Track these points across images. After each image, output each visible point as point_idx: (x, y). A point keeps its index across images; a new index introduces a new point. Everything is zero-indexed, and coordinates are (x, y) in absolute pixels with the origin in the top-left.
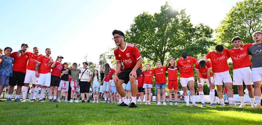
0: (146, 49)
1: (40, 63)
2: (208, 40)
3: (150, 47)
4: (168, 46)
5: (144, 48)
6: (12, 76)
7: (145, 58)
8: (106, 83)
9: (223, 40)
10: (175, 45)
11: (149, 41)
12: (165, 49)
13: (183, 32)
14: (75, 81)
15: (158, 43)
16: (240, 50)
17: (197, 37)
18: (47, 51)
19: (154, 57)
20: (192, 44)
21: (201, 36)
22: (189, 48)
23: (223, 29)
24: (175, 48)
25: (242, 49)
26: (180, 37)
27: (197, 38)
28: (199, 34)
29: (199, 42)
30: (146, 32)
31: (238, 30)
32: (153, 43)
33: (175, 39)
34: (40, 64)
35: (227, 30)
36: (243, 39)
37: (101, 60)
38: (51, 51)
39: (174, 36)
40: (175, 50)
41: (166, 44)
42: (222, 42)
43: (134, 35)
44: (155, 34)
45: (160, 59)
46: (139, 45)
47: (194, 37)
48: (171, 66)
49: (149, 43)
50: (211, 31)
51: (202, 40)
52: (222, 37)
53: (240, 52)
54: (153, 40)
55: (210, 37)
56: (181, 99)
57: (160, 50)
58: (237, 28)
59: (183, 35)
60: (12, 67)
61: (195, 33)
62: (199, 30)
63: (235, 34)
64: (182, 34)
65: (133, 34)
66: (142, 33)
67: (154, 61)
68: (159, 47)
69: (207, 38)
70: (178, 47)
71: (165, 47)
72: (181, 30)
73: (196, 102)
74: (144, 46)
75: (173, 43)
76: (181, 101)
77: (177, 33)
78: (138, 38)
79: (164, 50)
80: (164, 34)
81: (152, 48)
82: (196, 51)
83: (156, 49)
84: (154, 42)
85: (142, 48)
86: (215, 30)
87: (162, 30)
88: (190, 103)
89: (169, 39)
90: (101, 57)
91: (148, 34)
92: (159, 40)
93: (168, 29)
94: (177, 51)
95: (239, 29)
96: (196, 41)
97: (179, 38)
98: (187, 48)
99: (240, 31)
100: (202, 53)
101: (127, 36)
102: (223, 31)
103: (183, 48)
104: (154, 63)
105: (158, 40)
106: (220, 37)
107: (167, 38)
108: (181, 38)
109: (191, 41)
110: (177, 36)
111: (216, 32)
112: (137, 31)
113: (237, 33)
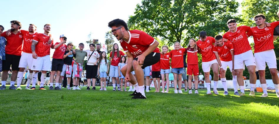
0: (161, 26)
1: (38, 42)
2: (233, 15)
3: (165, 24)
4: (186, 22)
5: (157, 25)
6: (5, 59)
7: (158, 36)
8: (114, 68)
9: (251, 16)
10: (194, 21)
11: (163, 16)
12: (182, 25)
13: (203, 6)
14: (79, 65)
15: (174, 19)
16: (265, 30)
17: (220, 11)
18: (45, 27)
19: (169, 35)
20: (214, 19)
21: (224, 11)
22: (210, 25)
23: (251, 3)
24: (194, 25)
25: (266, 29)
26: (200, 11)
27: (220, 13)
28: (223, 9)
29: (222, 18)
30: (160, 6)
31: (268, 3)
32: (168, 19)
33: (194, 14)
34: (36, 43)
35: (256, 4)
36: (274, 14)
37: (107, 38)
38: (50, 27)
39: (193, 11)
40: (194, 27)
41: (183, 20)
42: (249, 18)
43: (146, 9)
44: (170, 9)
45: (176, 38)
46: (152, 21)
47: (216, 11)
48: (191, 47)
49: (164, 20)
50: (237, 4)
51: (226, 15)
52: (250, 12)
53: (264, 33)
54: (168, 15)
55: (235, 12)
56: (200, 85)
57: (177, 27)
58: (268, 1)
59: (203, 10)
60: (4, 49)
61: (218, 7)
62: (223, 3)
63: (265, 8)
64: (202, 8)
65: (144, 8)
66: (156, 7)
67: (170, 40)
68: (175, 24)
69: (232, 13)
70: (197, 23)
71: (182, 24)
72: (201, 3)
73: (218, 88)
74: (158, 22)
75: (192, 19)
76: (200, 87)
77: (197, 7)
78: (151, 14)
79: (181, 27)
80: (181, 8)
81: (168, 24)
82: (218, 29)
83: (172, 27)
84: (170, 18)
85: (155, 24)
86: (242, 3)
87: (179, 3)
88: (212, 89)
89: (187, 14)
90: (107, 35)
91: (162, 8)
92: (176, 15)
93: (186, 3)
94: (196, 28)
95: (270, 2)
96: (219, 16)
97: (199, 14)
98: (208, 25)
99: (271, 5)
100: (225, 30)
101: (138, 10)
102: (251, 4)
103: (203, 24)
104: (169, 42)
105: (174, 15)
106: (247, 12)
107: (184, 13)
108: (200, 13)
109: (213, 16)
110: (196, 10)
111: (243, 6)
112: (149, 5)
113: (267, 7)
